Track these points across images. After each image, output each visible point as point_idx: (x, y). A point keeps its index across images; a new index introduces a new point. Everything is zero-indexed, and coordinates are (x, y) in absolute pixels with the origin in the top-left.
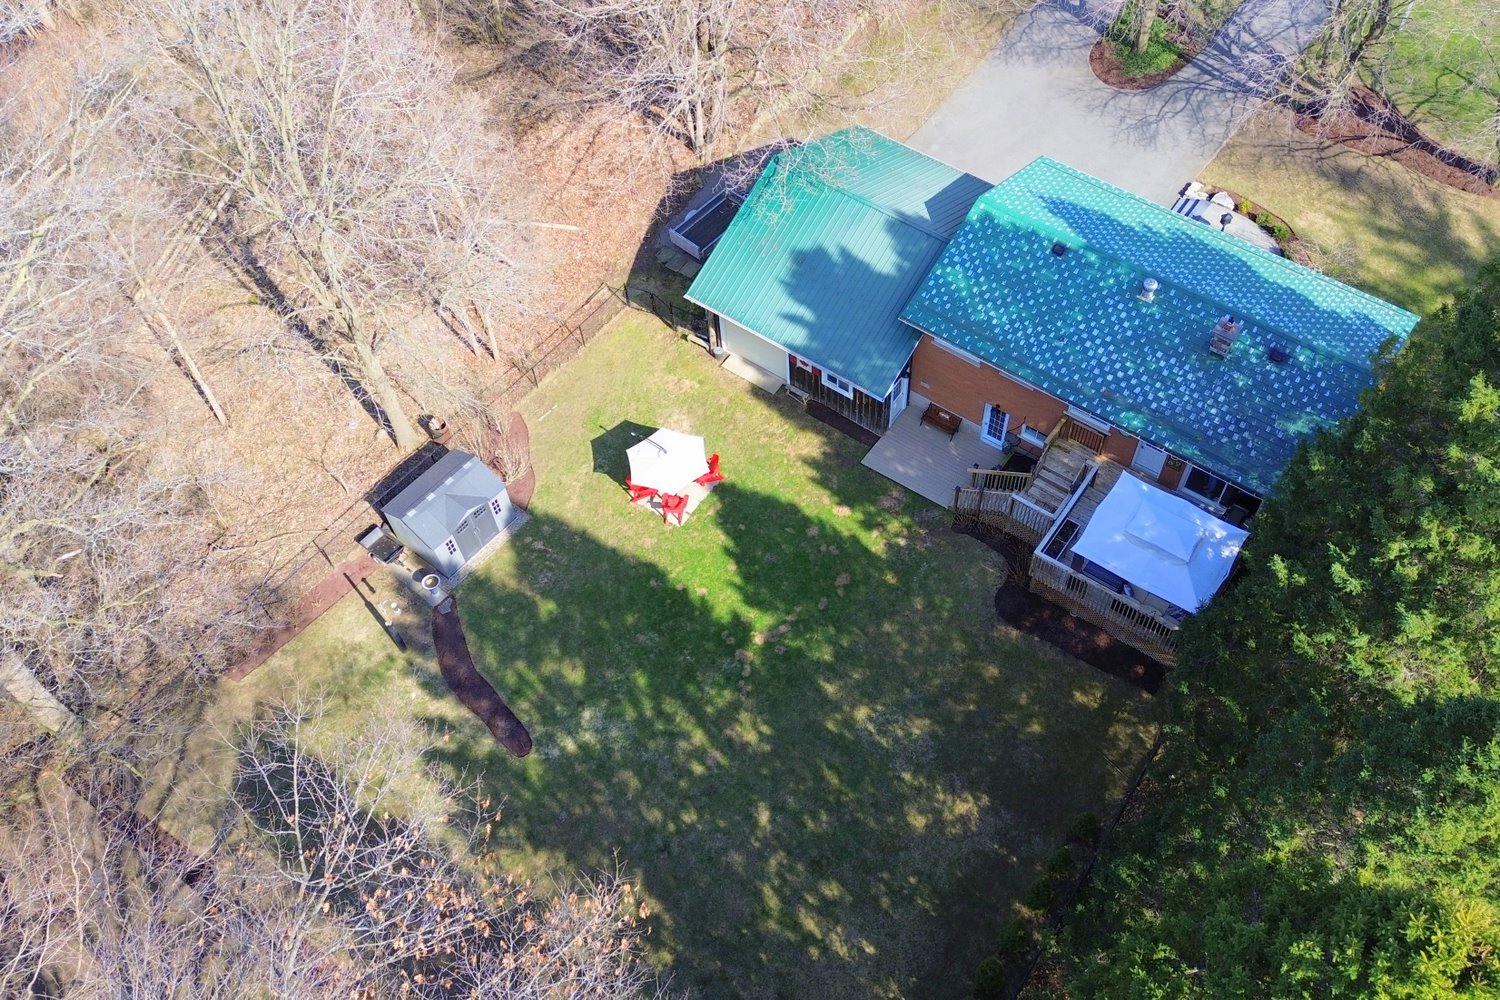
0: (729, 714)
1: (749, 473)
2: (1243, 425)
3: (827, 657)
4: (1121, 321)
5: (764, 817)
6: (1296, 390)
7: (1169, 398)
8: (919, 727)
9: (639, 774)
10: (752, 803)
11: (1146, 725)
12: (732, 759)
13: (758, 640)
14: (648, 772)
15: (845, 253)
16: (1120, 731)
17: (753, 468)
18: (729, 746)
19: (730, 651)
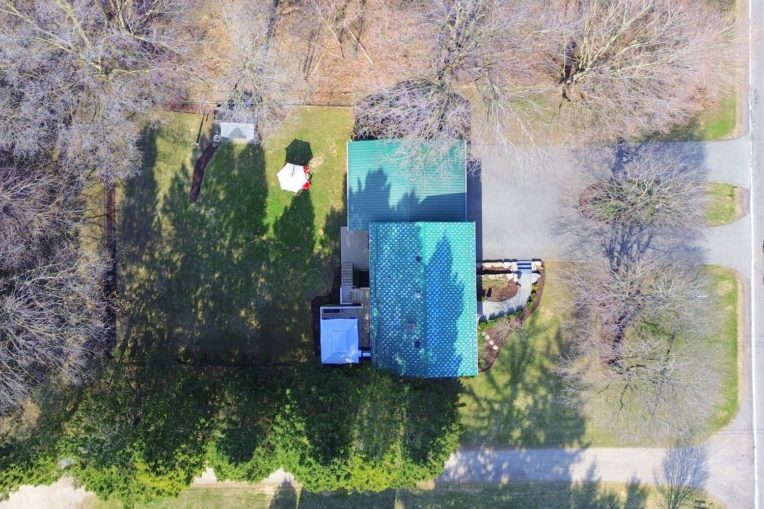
0: (238, 246)
1: (316, 195)
2: (390, 345)
3: (272, 260)
4: (404, 292)
5: (217, 276)
6: (409, 355)
7: (387, 319)
8: (268, 298)
9: (207, 236)
10: (218, 270)
11: (306, 357)
12: (227, 256)
13: (264, 238)
14: (209, 237)
15: (389, 186)
16: (300, 351)
17: (318, 195)
18: (229, 253)
19: (255, 233)
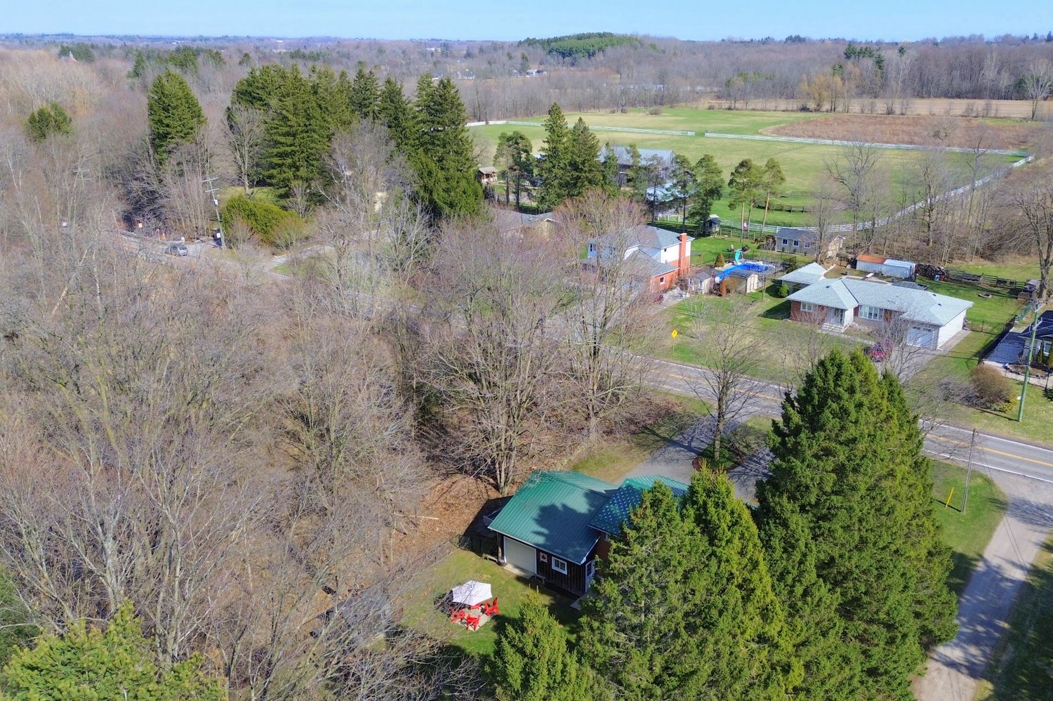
1: (512, 611)
15: (564, 506)
